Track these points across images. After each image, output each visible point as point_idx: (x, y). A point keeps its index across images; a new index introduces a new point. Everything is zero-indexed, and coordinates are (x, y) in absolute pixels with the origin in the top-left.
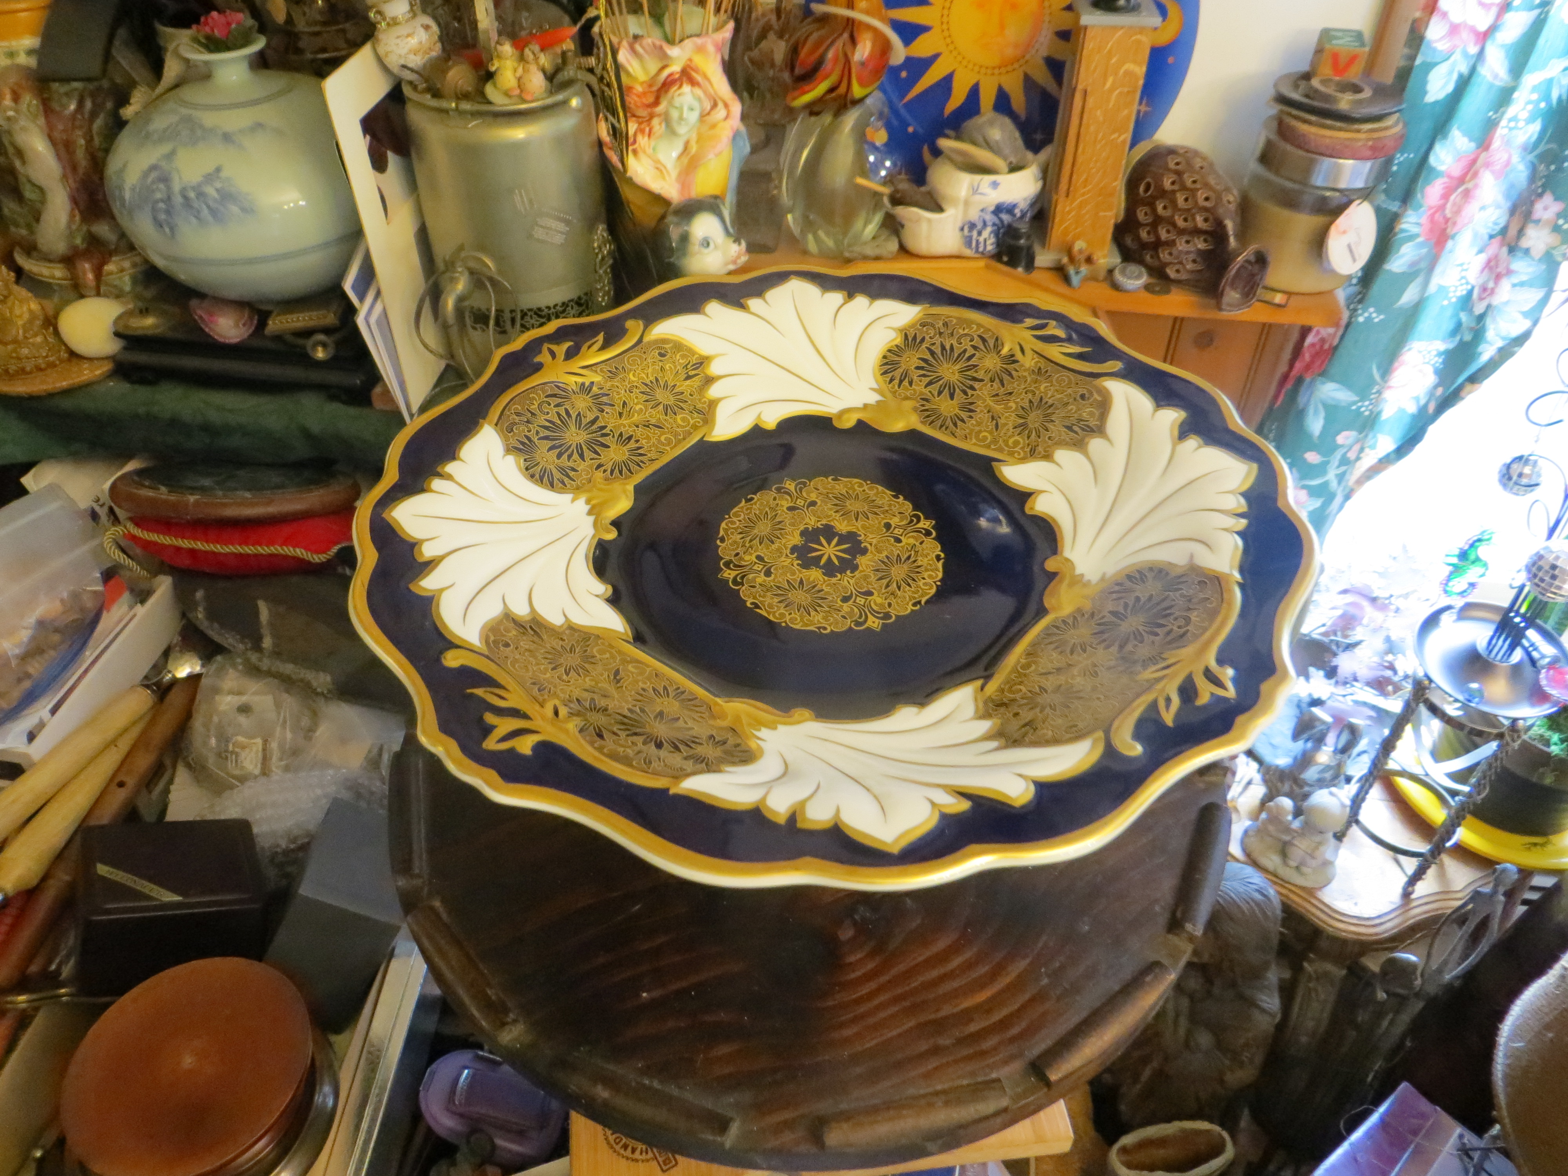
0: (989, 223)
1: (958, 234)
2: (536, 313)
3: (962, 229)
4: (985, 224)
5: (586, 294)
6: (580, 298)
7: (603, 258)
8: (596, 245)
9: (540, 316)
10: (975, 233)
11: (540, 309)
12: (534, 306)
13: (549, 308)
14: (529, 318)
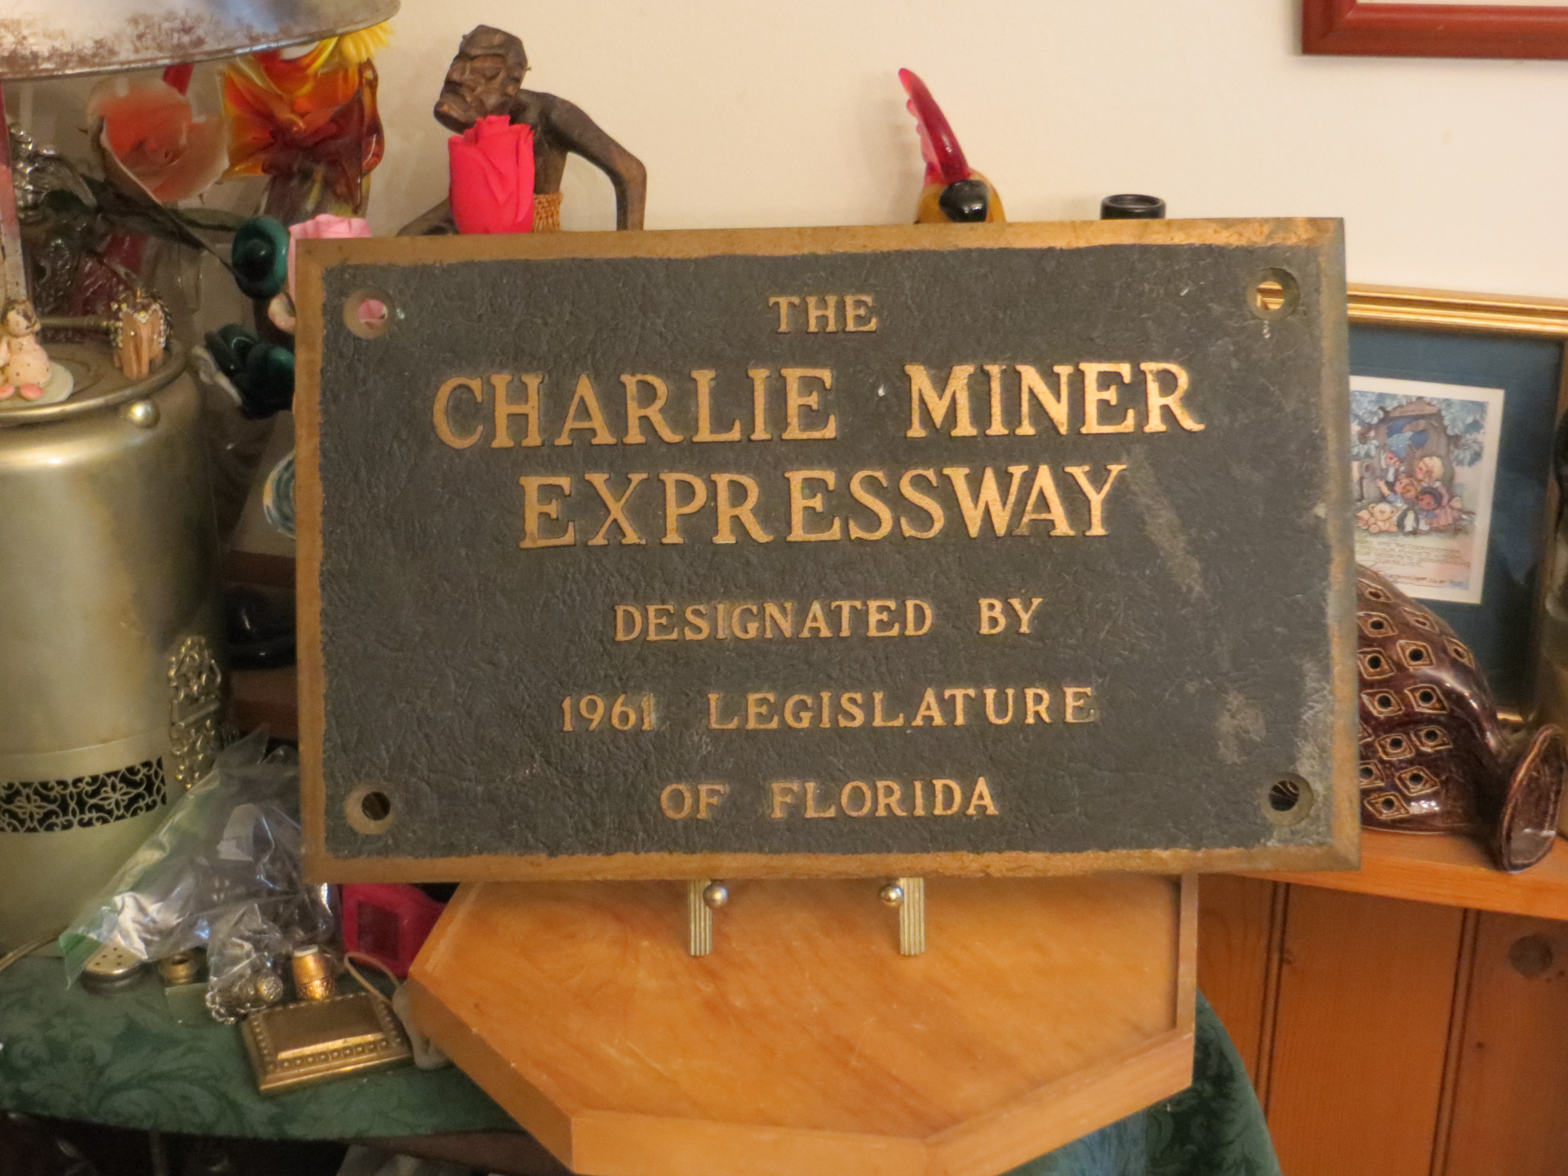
2: (36, 792)
5: (147, 764)
6: (131, 770)
7: (192, 700)
8: (172, 673)
9: (45, 798)
11: (44, 785)
12: (36, 778)
13: (62, 783)
14: (24, 799)
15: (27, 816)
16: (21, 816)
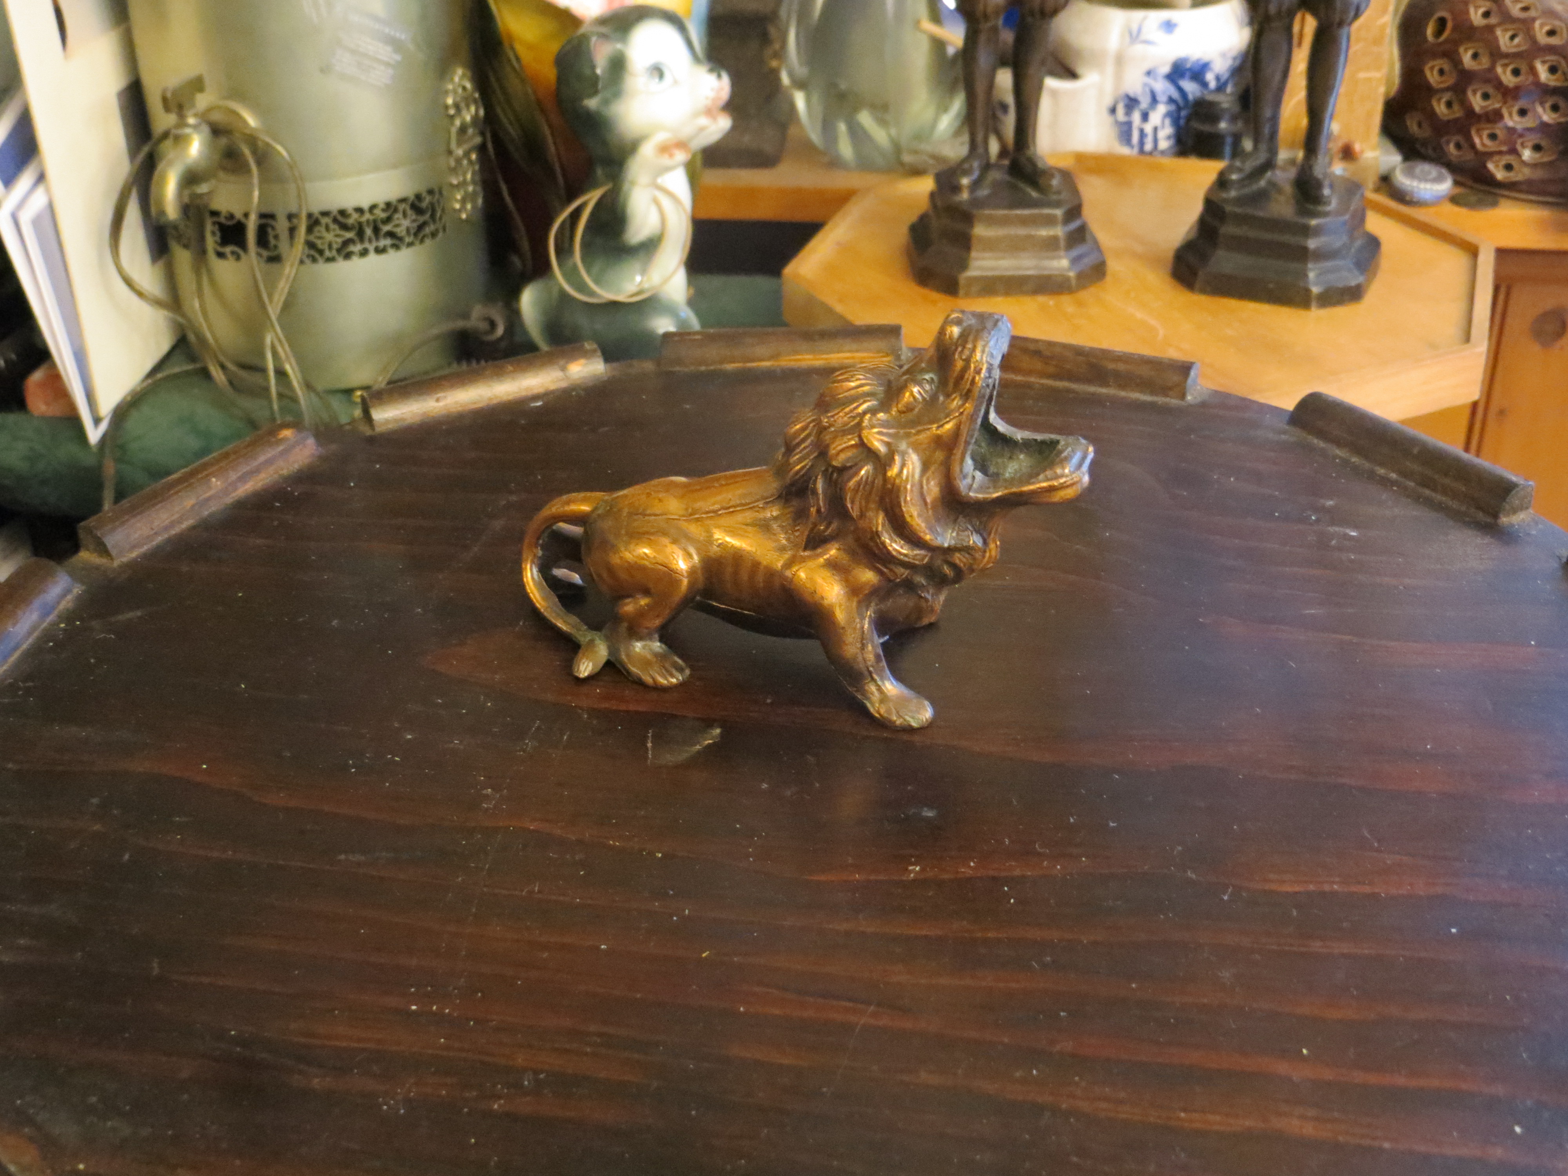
0: (1162, 98)
1: (1108, 119)
2: (335, 220)
3: (1113, 111)
4: (1154, 100)
5: (431, 192)
6: (418, 197)
7: (463, 129)
8: (450, 101)
9: (345, 227)
10: (1136, 117)
11: (343, 213)
12: (335, 206)
13: (359, 210)
14: (323, 229)
15: (326, 247)
16: (320, 246)
